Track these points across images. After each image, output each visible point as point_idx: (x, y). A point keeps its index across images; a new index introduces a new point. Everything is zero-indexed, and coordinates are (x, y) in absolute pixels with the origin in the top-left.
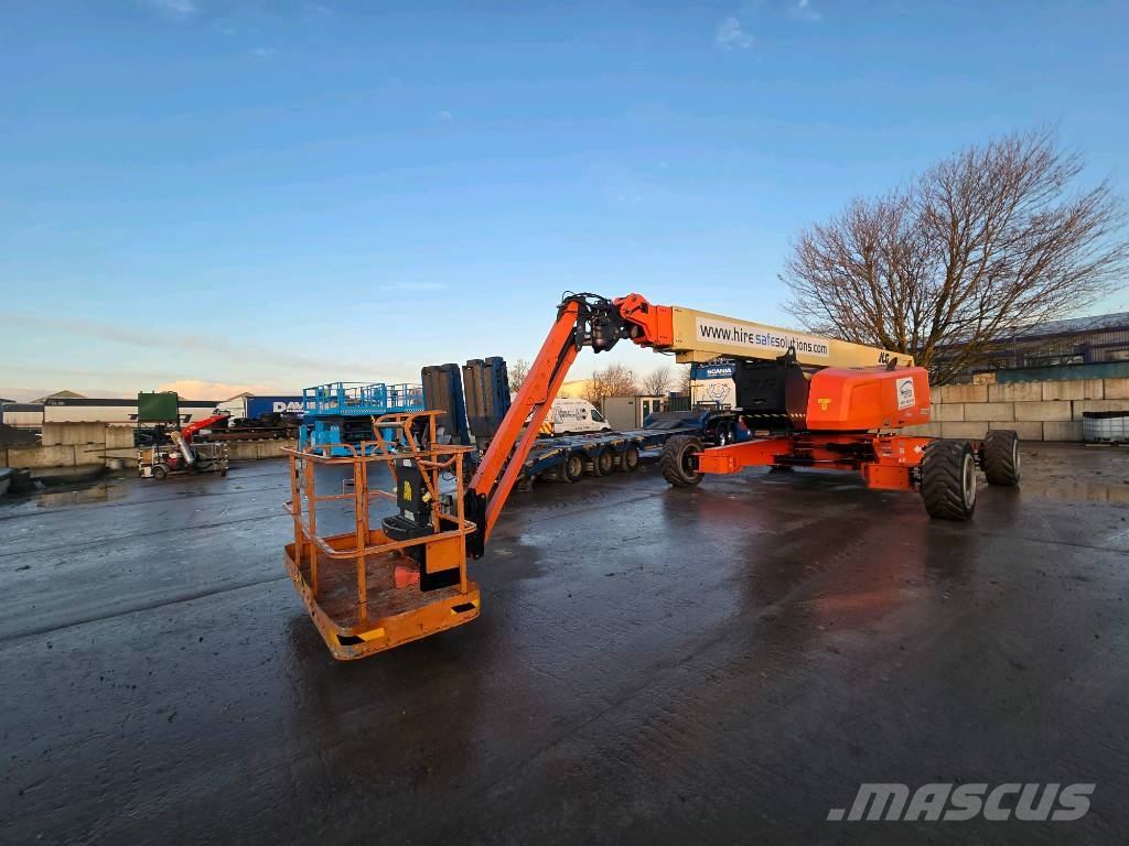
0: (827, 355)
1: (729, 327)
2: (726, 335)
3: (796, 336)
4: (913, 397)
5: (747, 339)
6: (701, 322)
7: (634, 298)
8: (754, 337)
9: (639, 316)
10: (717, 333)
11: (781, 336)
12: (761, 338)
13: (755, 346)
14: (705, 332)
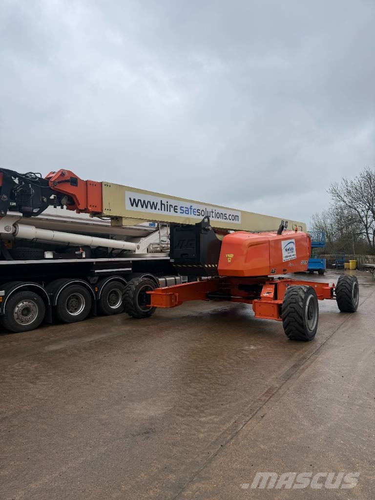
0: (239, 222)
1: (157, 200)
2: (154, 206)
3: (214, 209)
4: (295, 253)
5: (172, 209)
6: (129, 195)
7: (62, 173)
8: (178, 208)
9: (68, 189)
10: (144, 204)
11: (201, 208)
12: (185, 209)
13: (179, 214)
14: (134, 203)
